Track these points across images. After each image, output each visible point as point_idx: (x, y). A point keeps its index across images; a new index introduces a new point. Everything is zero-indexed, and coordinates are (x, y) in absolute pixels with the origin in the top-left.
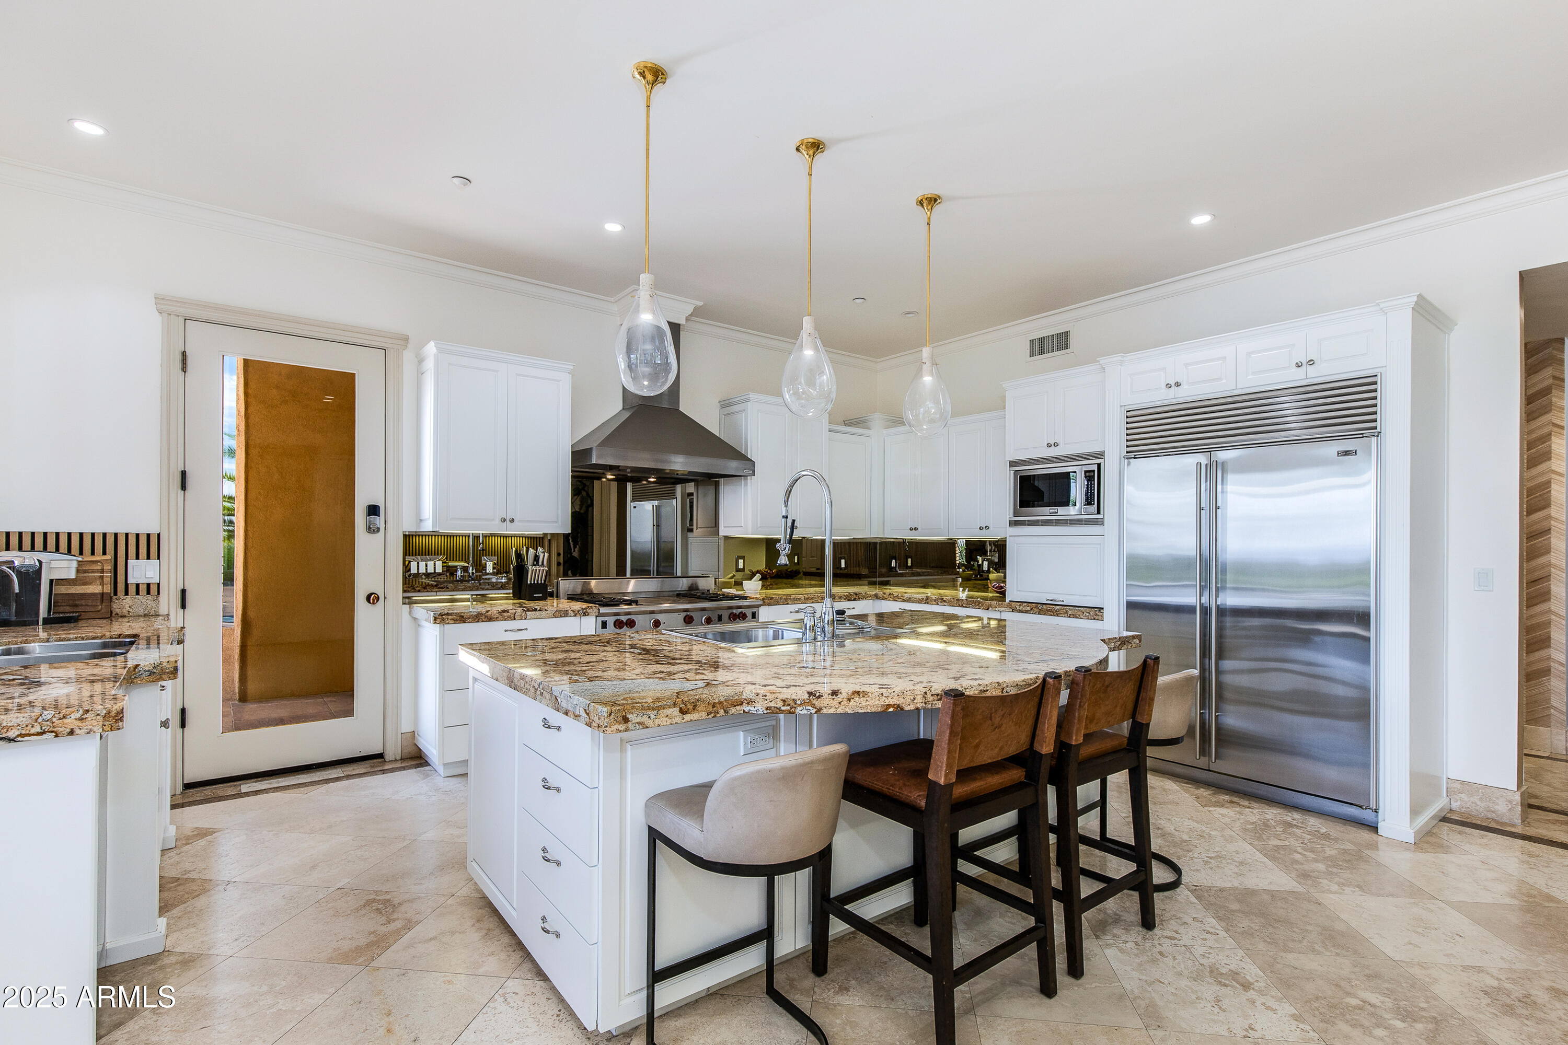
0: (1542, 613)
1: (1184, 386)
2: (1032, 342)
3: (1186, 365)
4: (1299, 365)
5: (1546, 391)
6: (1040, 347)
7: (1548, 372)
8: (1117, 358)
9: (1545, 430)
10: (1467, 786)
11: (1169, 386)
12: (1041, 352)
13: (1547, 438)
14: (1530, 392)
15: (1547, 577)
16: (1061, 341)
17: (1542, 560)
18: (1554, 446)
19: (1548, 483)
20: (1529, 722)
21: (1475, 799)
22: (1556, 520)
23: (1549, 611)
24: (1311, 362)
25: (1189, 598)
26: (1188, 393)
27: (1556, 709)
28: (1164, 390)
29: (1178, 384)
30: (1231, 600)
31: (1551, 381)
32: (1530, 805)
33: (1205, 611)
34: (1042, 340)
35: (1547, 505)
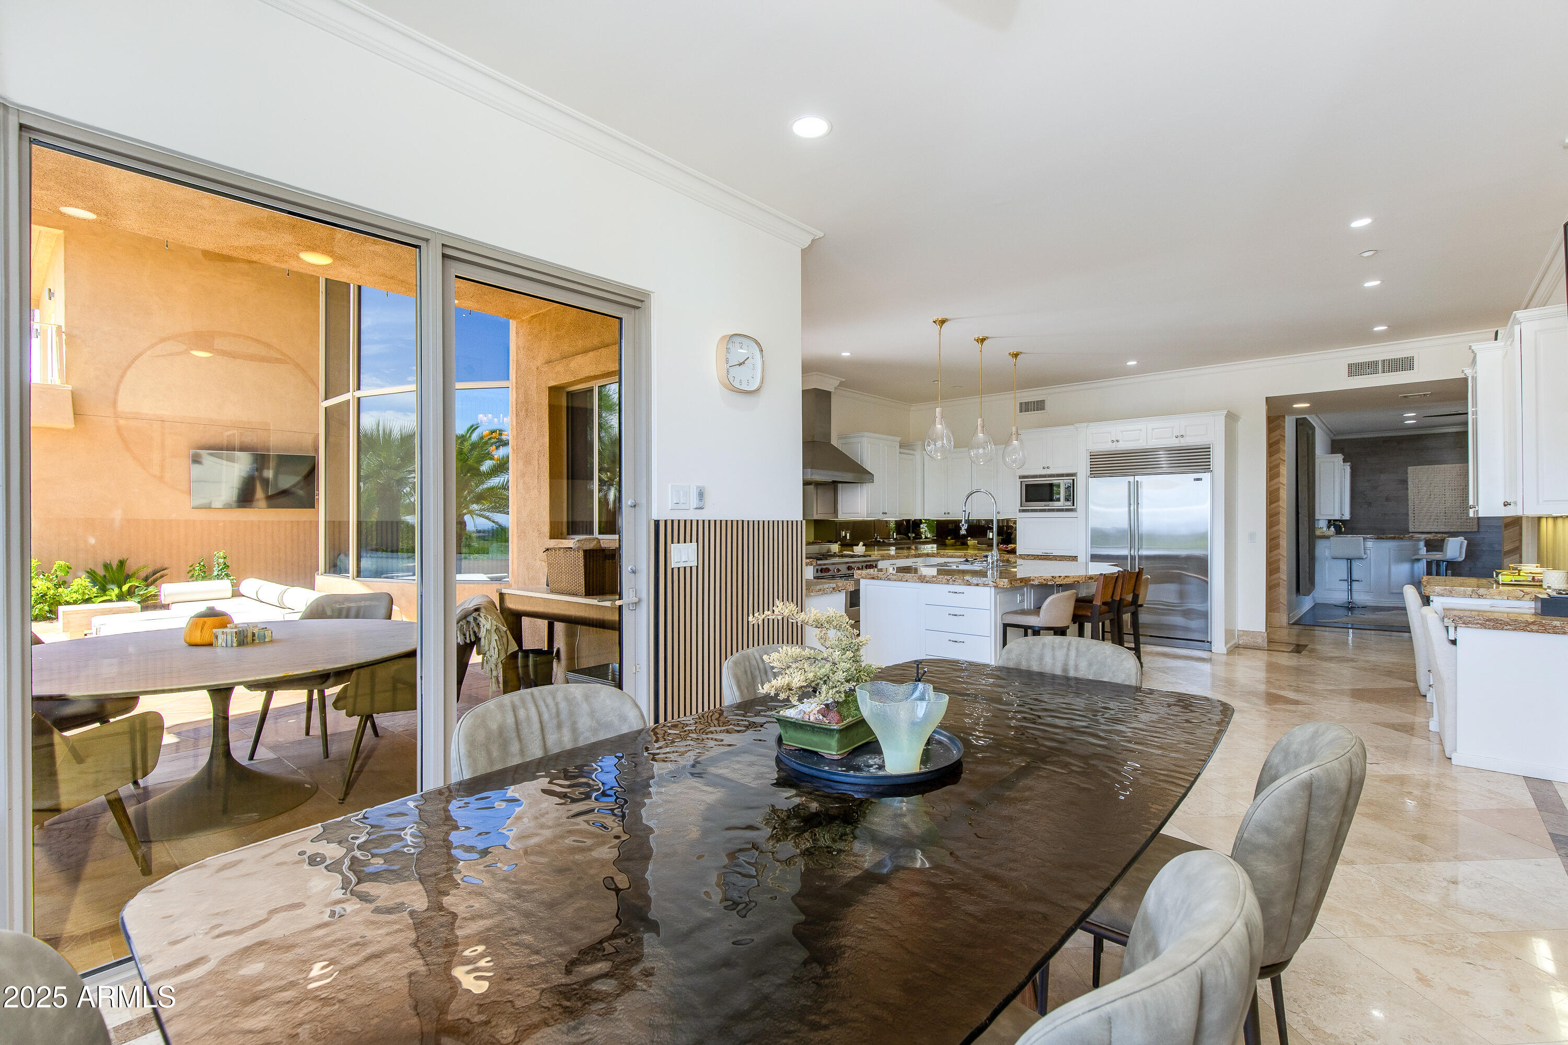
0: (1276, 555)
1: (1121, 442)
2: (1021, 404)
3: (1122, 432)
4: (1177, 437)
5: (1277, 442)
6: (1026, 407)
7: (1278, 432)
8: (1085, 424)
9: (1277, 462)
10: (1246, 633)
11: (1113, 441)
12: (1027, 410)
13: (1278, 466)
14: (1271, 442)
15: (1278, 537)
16: (1039, 406)
17: (1276, 528)
18: (1281, 470)
19: (1279, 488)
20: (1270, 611)
21: (1249, 638)
22: (1282, 508)
23: (1279, 554)
24: (1182, 436)
25: (1124, 552)
26: (1123, 446)
27: (1282, 603)
28: (1110, 443)
29: (1118, 441)
30: (1144, 552)
31: (1279, 437)
32: (1270, 641)
33: (1133, 558)
34: (1027, 403)
35: (1278, 500)
